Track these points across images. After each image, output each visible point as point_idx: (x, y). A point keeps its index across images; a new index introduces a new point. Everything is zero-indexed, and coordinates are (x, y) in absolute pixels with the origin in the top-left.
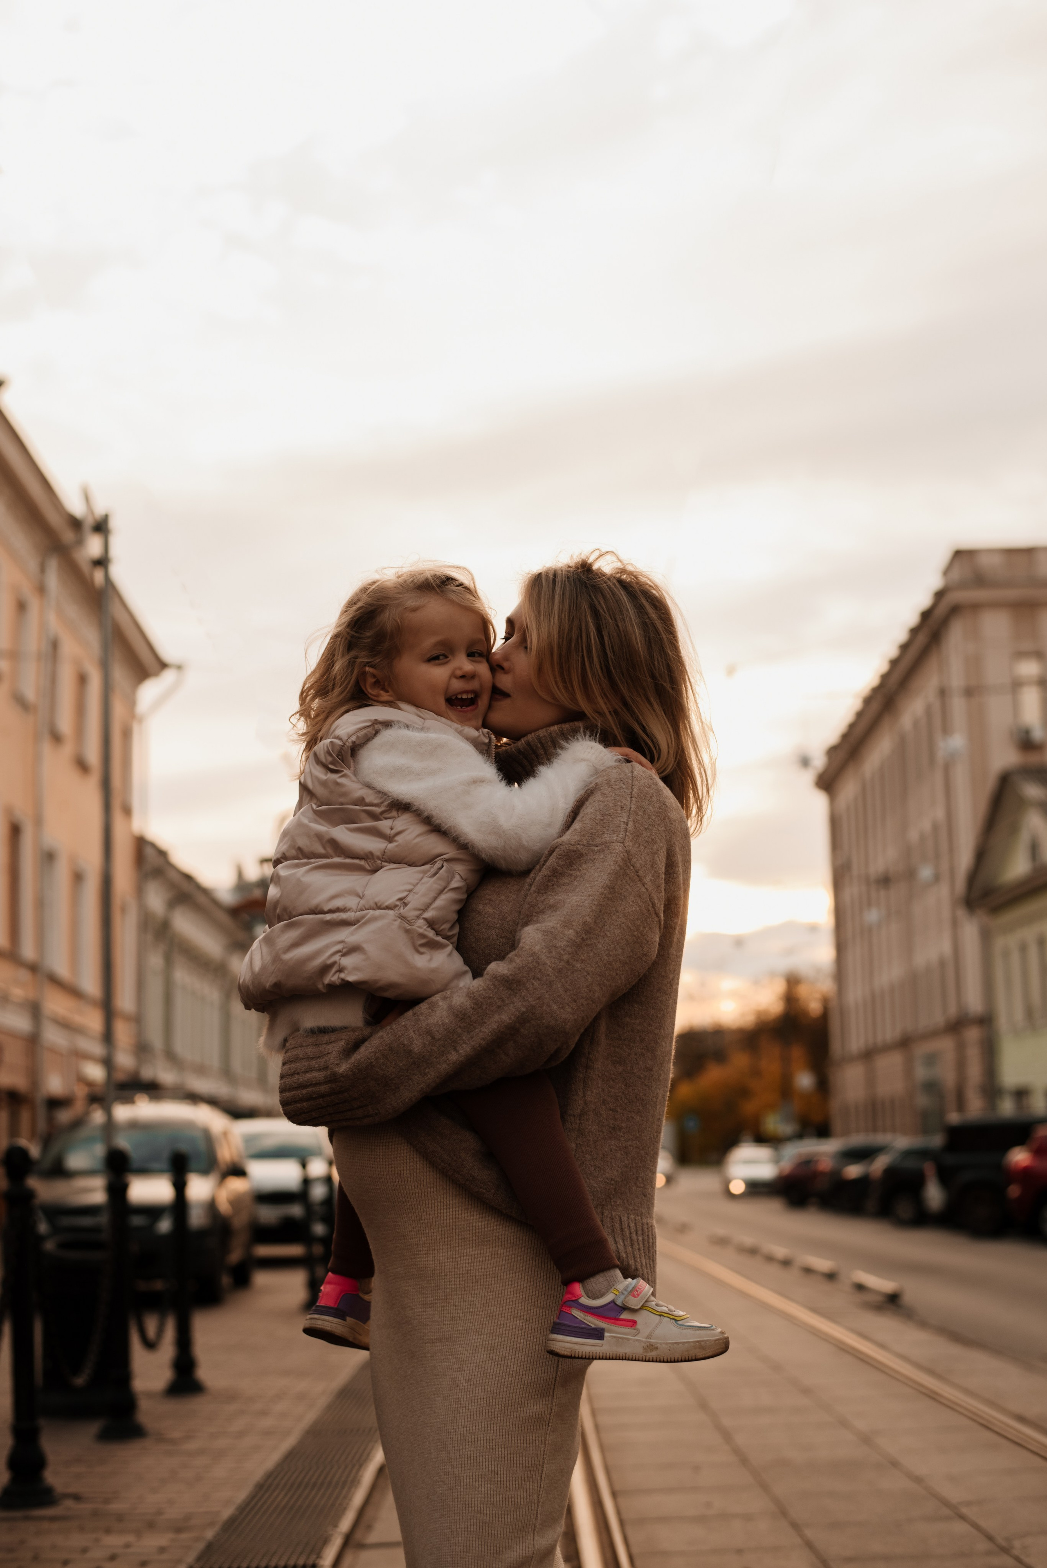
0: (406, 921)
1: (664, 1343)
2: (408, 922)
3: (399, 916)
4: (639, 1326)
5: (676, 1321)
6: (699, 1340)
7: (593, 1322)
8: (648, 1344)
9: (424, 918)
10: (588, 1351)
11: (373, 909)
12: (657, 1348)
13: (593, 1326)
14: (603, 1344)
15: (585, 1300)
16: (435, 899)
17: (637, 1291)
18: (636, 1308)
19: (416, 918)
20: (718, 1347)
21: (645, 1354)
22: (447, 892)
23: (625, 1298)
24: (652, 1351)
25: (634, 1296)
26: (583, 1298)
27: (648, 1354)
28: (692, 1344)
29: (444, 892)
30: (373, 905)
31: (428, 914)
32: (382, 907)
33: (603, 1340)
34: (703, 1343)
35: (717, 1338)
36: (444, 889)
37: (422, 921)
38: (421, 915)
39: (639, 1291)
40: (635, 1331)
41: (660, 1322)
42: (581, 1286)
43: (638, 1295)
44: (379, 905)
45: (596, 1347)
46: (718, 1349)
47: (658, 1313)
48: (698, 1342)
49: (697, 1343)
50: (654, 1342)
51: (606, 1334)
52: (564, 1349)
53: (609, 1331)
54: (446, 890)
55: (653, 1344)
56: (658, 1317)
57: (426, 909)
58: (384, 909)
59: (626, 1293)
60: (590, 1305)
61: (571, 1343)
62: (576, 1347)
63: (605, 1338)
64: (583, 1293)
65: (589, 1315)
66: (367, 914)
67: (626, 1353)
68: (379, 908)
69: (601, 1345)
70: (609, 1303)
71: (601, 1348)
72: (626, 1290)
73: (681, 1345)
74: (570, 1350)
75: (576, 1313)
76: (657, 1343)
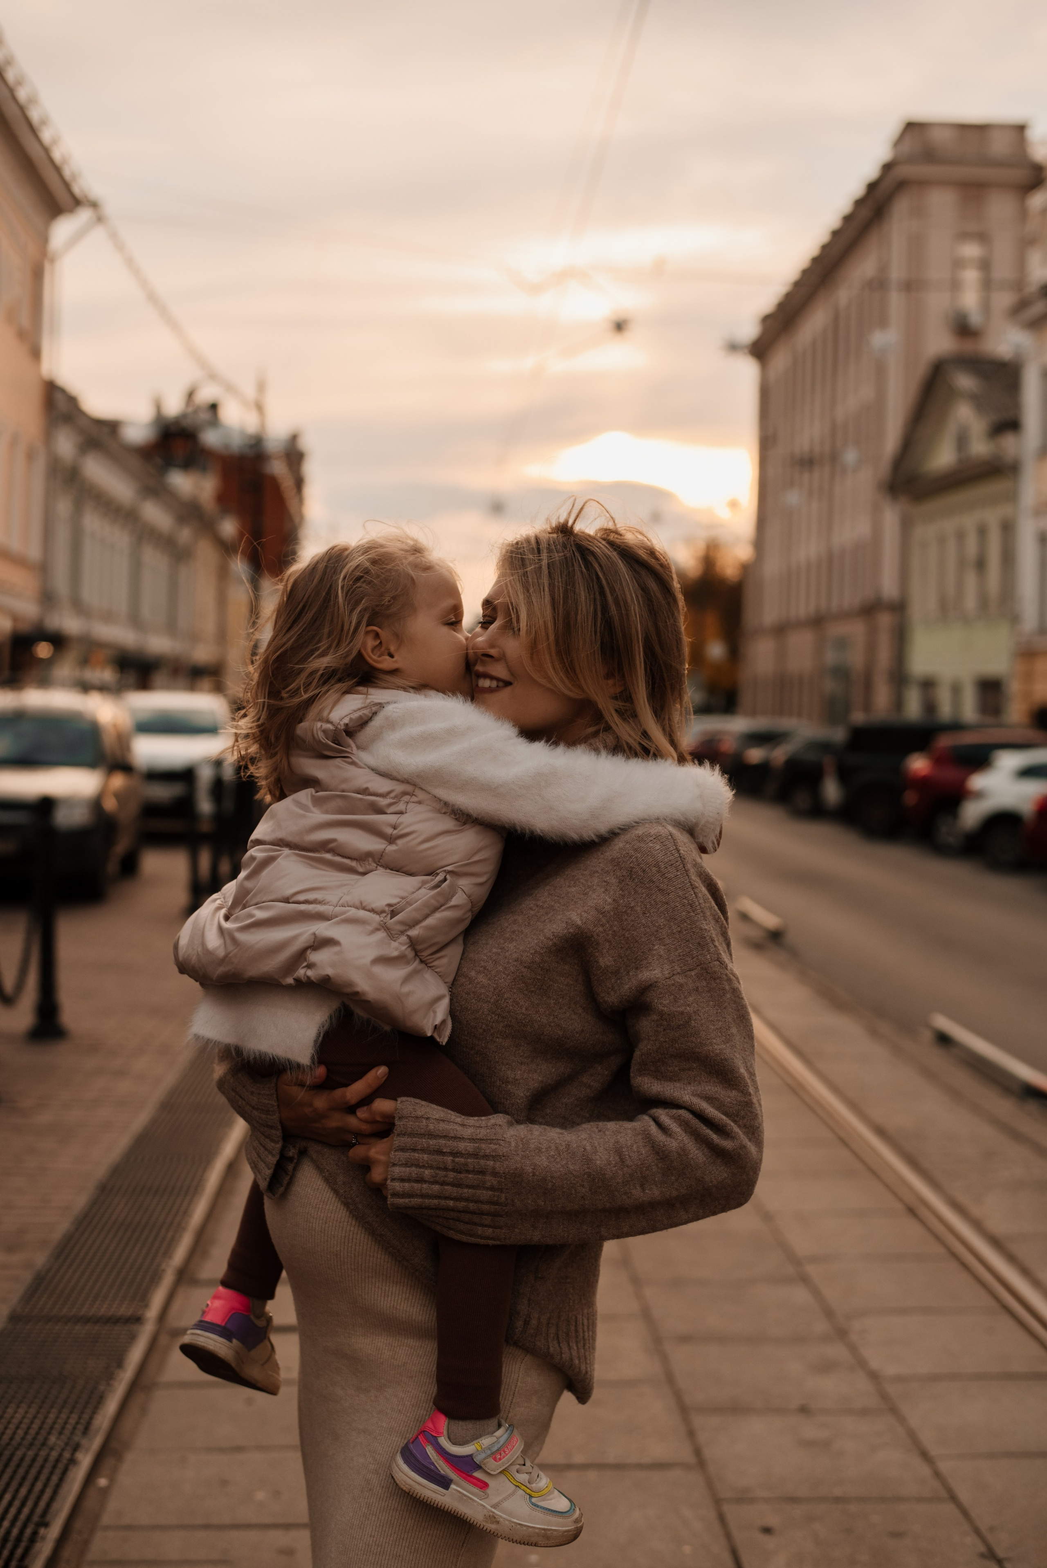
0: (389, 934)
1: (508, 1520)
2: (390, 935)
3: (383, 925)
4: (489, 1491)
5: (531, 1496)
6: (546, 1527)
7: (444, 1468)
8: (491, 1514)
9: (408, 936)
10: (427, 1496)
11: (357, 908)
12: (498, 1522)
13: (442, 1472)
14: (445, 1494)
15: (443, 1441)
16: (427, 916)
17: (501, 1455)
18: (492, 1473)
19: (399, 933)
20: (564, 1540)
21: (484, 1524)
22: (443, 911)
23: (485, 1459)
24: (492, 1523)
25: (495, 1459)
26: (443, 1437)
27: (487, 1525)
28: (537, 1531)
29: (440, 910)
30: (358, 904)
31: (414, 932)
32: (367, 908)
33: (447, 1489)
34: (549, 1532)
35: (567, 1528)
36: (441, 906)
37: (406, 938)
38: (406, 931)
39: (502, 1455)
40: (484, 1494)
41: (513, 1494)
42: (446, 1423)
43: (500, 1459)
44: (364, 904)
45: (438, 1495)
46: (564, 1541)
47: (514, 1483)
48: (544, 1529)
49: (543, 1531)
50: (498, 1515)
51: (453, 1486)
52: (404, 1483)
53: (457, 1485)
54: (443, 908)
55: (496, 1517)
56: (514, 1487)
57: (414, 926)
58: (369, 911)
59: (489, 1452)
60: (447, 1449)
61: (413, 1481)
62: (417, 1487)
63: (450, 1490)
64: (445, 1433)
65: (442, 1459)
66: (348, 911)
67: (465, 1514)
68: (364, 909)
69: (443, 1494)
70: (467, 1456)
71: (442, 1497)
72: (489, 1449)
73: (525, 1528)
74: (409, 1487)
75: (430, 1450)
76: (501, 1517)
